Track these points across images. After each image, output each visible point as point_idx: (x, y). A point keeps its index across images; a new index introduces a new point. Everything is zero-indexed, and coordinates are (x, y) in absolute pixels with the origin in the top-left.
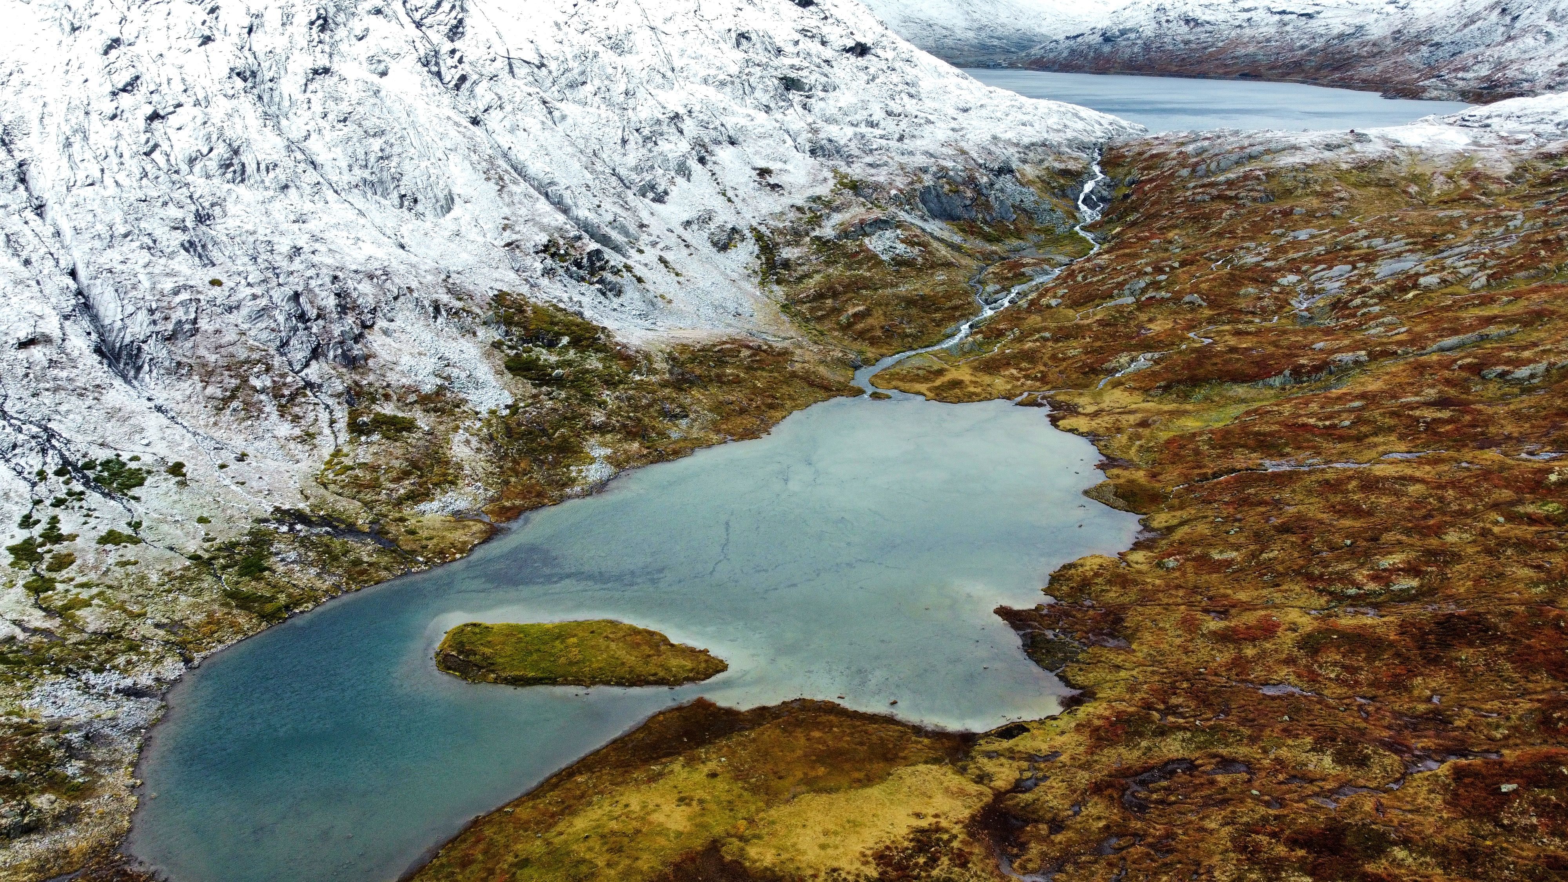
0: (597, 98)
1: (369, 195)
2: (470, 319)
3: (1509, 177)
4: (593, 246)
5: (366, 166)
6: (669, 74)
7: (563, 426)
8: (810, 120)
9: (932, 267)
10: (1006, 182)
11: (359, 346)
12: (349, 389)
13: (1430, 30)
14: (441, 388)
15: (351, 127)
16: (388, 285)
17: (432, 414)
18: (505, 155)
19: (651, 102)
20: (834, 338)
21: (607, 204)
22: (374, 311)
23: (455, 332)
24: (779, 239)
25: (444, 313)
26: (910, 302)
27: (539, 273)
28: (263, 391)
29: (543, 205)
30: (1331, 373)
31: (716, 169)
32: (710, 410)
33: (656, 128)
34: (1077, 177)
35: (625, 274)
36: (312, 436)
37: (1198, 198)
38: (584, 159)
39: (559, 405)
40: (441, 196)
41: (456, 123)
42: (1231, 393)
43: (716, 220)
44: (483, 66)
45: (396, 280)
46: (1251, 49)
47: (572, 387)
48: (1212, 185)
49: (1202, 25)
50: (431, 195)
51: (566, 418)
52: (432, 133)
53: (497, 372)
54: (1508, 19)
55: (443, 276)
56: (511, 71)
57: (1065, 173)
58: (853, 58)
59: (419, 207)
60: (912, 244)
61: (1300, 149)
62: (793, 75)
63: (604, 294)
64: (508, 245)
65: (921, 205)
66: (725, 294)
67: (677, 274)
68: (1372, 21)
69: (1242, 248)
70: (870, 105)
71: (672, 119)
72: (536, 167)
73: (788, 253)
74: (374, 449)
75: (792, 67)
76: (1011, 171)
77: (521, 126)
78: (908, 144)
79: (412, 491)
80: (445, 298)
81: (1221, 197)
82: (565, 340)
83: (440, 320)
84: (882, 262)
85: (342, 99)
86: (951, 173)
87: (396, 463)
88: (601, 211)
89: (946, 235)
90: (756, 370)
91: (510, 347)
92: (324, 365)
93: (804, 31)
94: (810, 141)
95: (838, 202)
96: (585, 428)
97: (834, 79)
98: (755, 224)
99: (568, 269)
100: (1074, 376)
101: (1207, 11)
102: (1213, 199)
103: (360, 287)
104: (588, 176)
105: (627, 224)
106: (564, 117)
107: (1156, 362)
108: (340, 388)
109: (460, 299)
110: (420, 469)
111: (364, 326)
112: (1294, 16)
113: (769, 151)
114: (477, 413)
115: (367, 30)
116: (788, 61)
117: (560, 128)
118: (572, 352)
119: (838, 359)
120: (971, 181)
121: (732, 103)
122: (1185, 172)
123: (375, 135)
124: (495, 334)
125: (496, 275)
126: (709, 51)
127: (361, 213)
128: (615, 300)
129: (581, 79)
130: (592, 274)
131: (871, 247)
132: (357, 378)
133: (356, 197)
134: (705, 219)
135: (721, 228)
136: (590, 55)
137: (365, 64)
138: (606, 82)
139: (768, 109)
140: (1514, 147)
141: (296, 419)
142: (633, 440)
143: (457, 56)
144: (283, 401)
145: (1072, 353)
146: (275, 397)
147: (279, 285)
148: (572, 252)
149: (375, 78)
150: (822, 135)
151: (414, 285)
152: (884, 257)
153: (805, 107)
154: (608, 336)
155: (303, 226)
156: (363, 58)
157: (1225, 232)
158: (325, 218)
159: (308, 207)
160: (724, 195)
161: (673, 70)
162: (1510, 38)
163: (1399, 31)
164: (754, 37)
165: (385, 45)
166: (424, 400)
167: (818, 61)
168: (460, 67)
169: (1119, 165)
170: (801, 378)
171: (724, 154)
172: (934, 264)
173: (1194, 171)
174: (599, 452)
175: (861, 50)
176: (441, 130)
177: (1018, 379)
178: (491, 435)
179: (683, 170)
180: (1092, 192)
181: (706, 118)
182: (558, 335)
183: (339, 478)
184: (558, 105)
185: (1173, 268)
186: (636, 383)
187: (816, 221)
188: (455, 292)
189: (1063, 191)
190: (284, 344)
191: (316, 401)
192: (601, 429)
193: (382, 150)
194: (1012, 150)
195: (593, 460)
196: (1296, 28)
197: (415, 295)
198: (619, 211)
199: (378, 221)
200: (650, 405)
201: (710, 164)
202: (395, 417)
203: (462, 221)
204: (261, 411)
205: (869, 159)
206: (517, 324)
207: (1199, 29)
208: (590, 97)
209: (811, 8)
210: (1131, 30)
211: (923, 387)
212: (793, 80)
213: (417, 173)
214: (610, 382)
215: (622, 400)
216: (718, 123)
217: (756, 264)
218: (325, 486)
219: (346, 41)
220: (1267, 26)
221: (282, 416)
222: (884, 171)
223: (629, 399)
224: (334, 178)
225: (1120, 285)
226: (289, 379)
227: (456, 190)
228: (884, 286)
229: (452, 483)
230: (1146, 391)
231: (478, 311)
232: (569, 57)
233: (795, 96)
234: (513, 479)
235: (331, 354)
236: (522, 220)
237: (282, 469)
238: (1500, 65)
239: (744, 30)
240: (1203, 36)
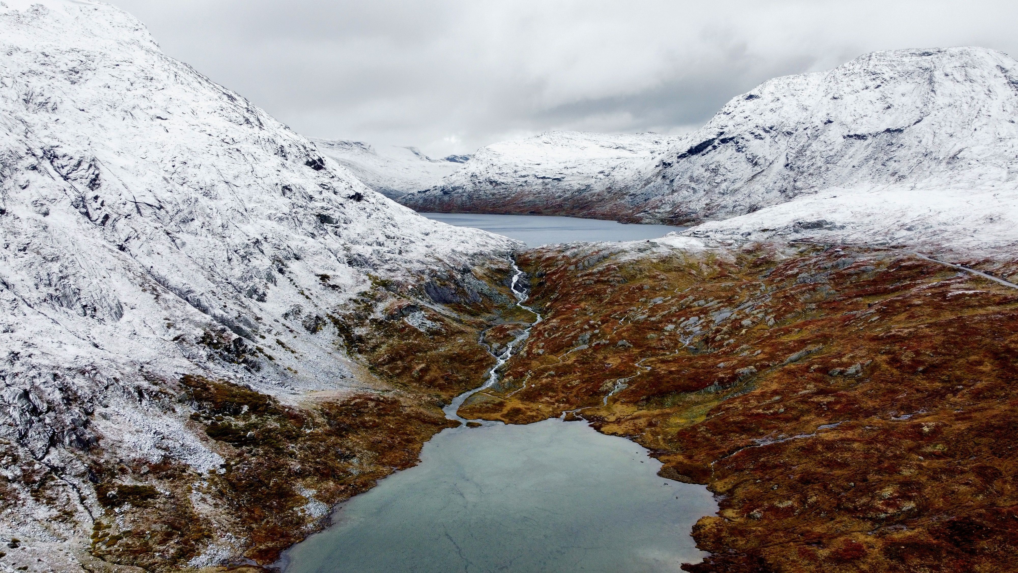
0: (204, 230)
1: (57, 307)
2: (167, 399)
3: (736, 264)
4: (235, 336)
5: (50, 285)
6: (244, 213)
7: (273, 476)
8: (342, 242)
9: (452, 335)
10: (468, 278)
11: (88, 431)
12: (90, 469)
13: (626, 187)
14: (165, 457)
15: (30, 256)
16: (98, 377)
17: (166, 480)
18: (149, 272)
19: (238, 232)
20: (415, 387)
21: (230, 304)
22: (91, 400)
23: (158, 411)
24: (350, 322)
25: (146, 396)
26: (452, 358)
27: (205, 359)
28: (14, 480)
29: (190, 308)
30: (740, 381)
31: (292, 276)
32: (368, 450)
33: (247, 250)
34: (508, 273)
35: (259, 355)
36: (70, 514)
37: (588, 282)
38: (206, 273)
39: (261, 460)
40: (113, 305)
41: (110, 250)
42: (687, 399)
43: (303, 311)
44: (118, 208)
45: (104, 373)
46: (531, 198)
47: (265, 444)
48: (592, 274)
49: (500, 184)
50: (105, 304)
51: (273, 469)
52: (94, 258)
53: (202, 439)
54: (668, 181)
55: (138, 367)
56: (139, 211)
57: (499, 271)
58: (355, 203)
59: (99, 314)
60: (435, 320)
61: (626, 252)
62: (325, 213)
63: (249, 371)
64: (176, 339)
65: (427, 295)
66: (328, 364)
67: (293, 352)
68: (593, 183)
69: (630, 311)
70: (375, 232)
71: (255, 243)
72: (175, 280)
73: (359, 331)
74: (130, 517)
75: (322, 208)
76: (469, 271)
77: (155, 250)
78: (405, 256)
79: (181, 549)
80: (145, 384)
81: (598, 282)
82: (245, 408)
83: (144, 402)
84: (421, 333)
85: (19, 233)
86: (439, 274)
87: (157, 527)
88: (228, 309)
89: (448, 313)
90: (384, 415)
91: (206, 418)
92: (62, 450)
93: (322, 185)
94: (347, 256)
95: (379, 296)
96: (289, 475)
97: (348, 216)
98: (330, 313)
99: (221, 354)
100: (586, 398)
101: (501, 177)
102: (596, 282)
103: (75, 381)
104: (212, 285)
105: (247, 317)
106: (184, 244)
107: (630, 383)
108: (83, 469)
109: (156, 384)
110: (179, 529)
111: (88, 413)
112: (550, 180)
113: (323, 263)
114: (200, 475)
115: (28, 181)
116: (319, 204)
117: (182, 251)
118: (253, 417)
119: (429, 402)
120: (451, 277)
121: (290, 232)
122: (572, 267)
123: (52, 260)
124: (191, 410)
125: (175, 363)
126: (266, 197)
127: (54, 321)
128: (257, 374)
129: (190, 217)
130: (238, 356)
131: (410, 324)
132: (95, 458)
133: (46, 308)
134: (297, 311)
135: (309, 316)
136: (193, 201)
137: (31, 207)
138: (208, 219)
139: (313, 236)
140: (729, 247)
141: (50, 501)
142: (327, 479)
143: (100, 201)
144: (35, 487)
145: (575, 383)
146: (27, 484)
147: (7, 385)
148: (223, 341)
149: (40, 217)
150: (353, 252)
151: (118, 376)
152: (422, 330)
153: (336, 233)
154: (275, 402)
155: (13, 335)
156: (28, 202)
157: (614, 302)
158: (29, 328)
159: (11, 320)
160: (303, 294)
161: (246, 210)
162: (673, 191)
163: (610, 188)
164: (293, 188)
165: (44, 192)
166: (155, 469)
167: (337, 204)
168: (103, 208)
169: (529, 265)
170: (416, 418)
171: (294, 266)
172: (452, 334)
173: (576, 267)
174: (309, 493)
175: (358, 197)
176: (100, 255)
177: (553, 404)
178: (220, 491)
179: (271, 278)
180: (518, 281)
181: (277, 242)
182: (240, 405)
183: (113, 548)
184: (178, 235)
185: (599, 325)
186: (308, 434)
187: (369, 309)
188: (150, 378)
189: (501, 282)
190: (23, 436)
191: (64, 482)
192: (301, 475)
193: (61, 272)
194: (465, 258)
195: (307, 501)
196: (553, 186)
197: (121, 383)
198: (240, 309)
199: (70, 327)
200: (327, 451)
201: (287, 273)
202: (137, 487)
203: (134, 323)
204: (17, 499)
205: (387, 266)
206: (206, 399)
207: (499, 187)
208: (199, 229)
209: (321, 171)
210: (459, 188)
211: (498, 415)
212: (325, 216)
213: (91, 288)
214: (293, 438)
215: (306, 450)
216: (285, 245)
217: (340, 341)
218: (102, 557)
219: (13, 189)
220: (537, 186)
221: (37, 500)
222: (399, 273)
223: (310, 448)
224: (26, 296)
225: (575, 337)
226: (37, 466)
227: (122, 300)
228: (430, 349)
229: (209, 537)
230: (635, 403)
231: (172, 392)
232: (180, 202)
233: (328, 227)
234: (254, 526)
235: (67, 440)
236: (179, 320)
237: (55, 549)
238: (675, 205)
239: (287, 184)
240: (502, 191)
